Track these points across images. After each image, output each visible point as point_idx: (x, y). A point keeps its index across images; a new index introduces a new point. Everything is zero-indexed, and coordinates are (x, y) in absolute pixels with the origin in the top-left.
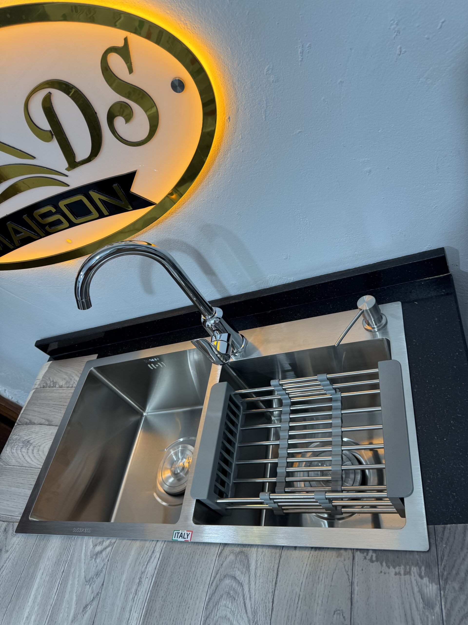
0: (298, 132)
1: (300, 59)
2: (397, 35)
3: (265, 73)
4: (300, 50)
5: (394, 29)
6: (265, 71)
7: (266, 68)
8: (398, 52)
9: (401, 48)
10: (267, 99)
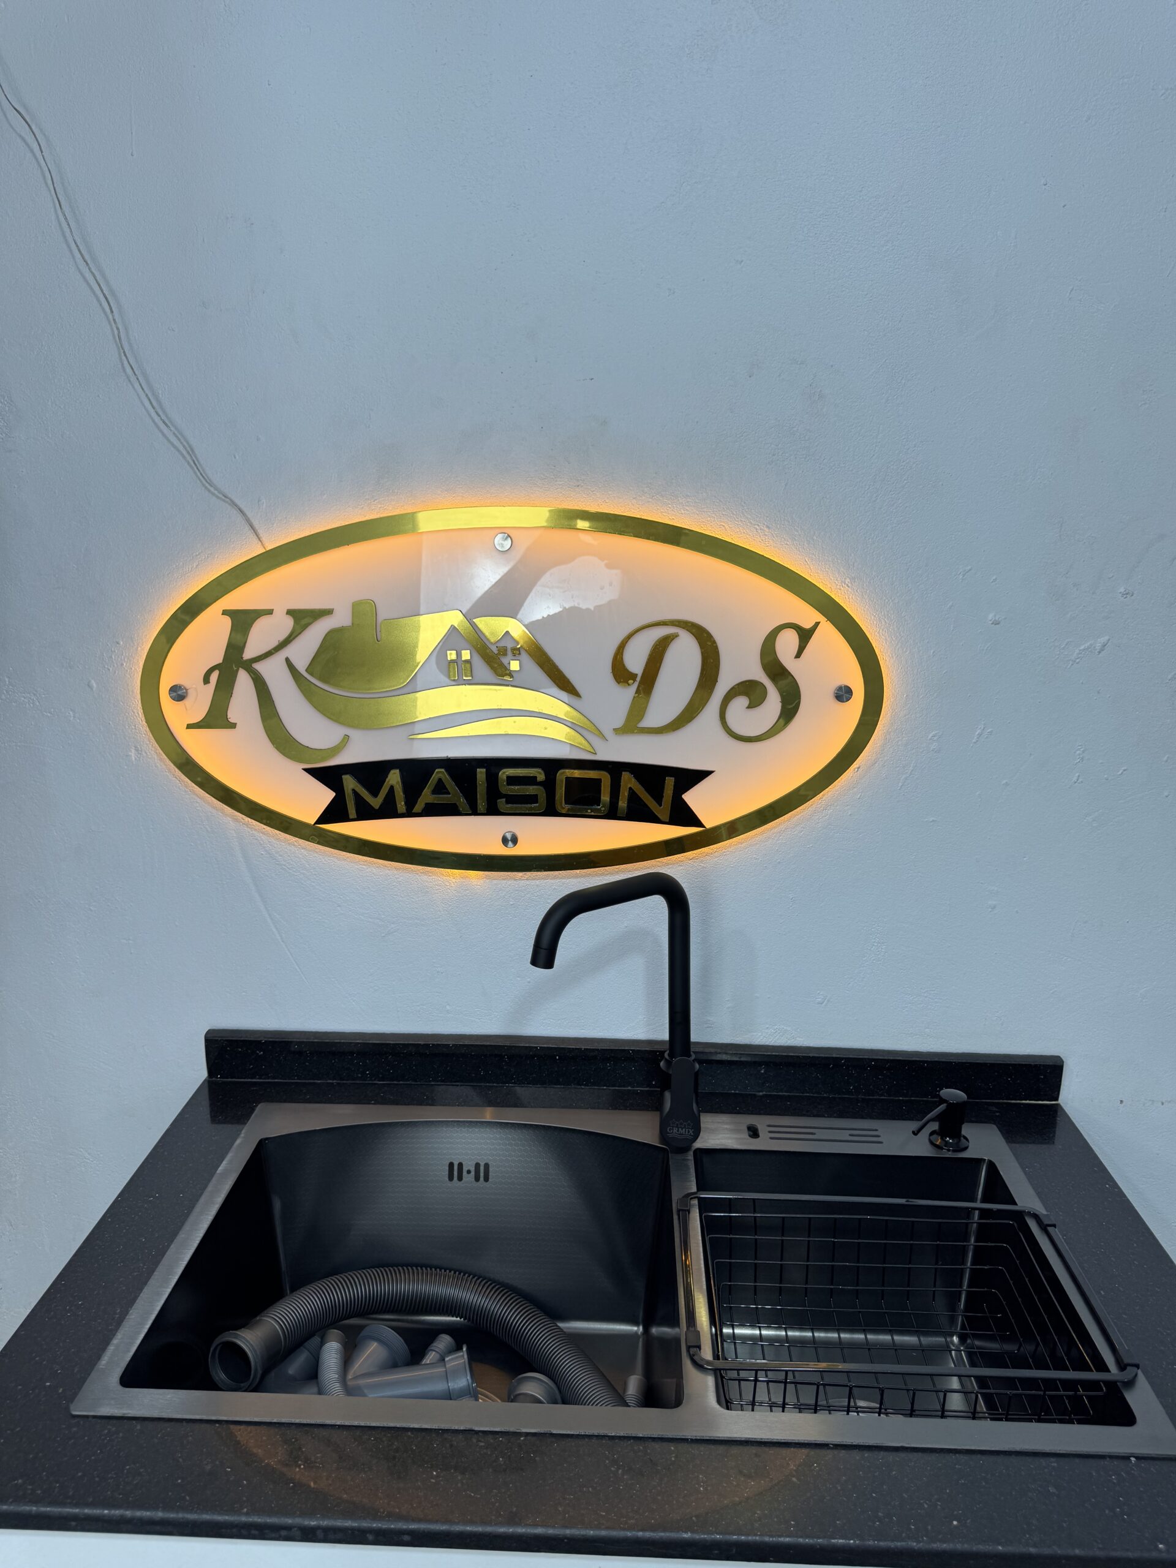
0: (931, 820)
1: (974, 741)
2: (1079, 762)
3: (930, 737)
4: (979, 731)
5: (1079, 754)
6: (931, 735)
7: (933, 733)
8: (1075, 779)
9: (1079, 776)
10: (916, 766)
